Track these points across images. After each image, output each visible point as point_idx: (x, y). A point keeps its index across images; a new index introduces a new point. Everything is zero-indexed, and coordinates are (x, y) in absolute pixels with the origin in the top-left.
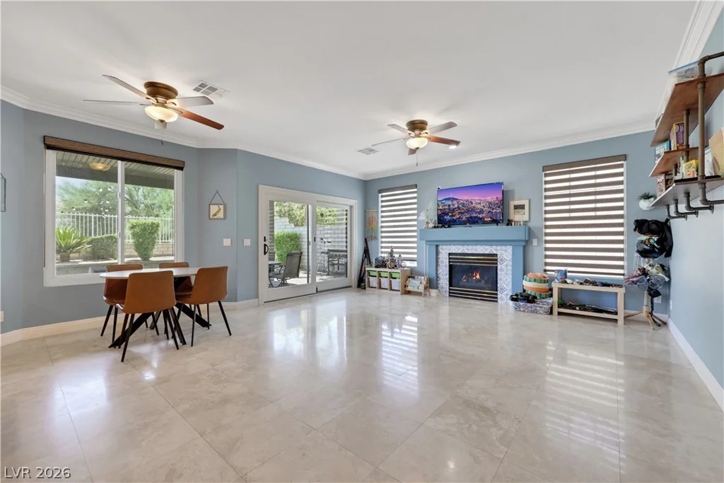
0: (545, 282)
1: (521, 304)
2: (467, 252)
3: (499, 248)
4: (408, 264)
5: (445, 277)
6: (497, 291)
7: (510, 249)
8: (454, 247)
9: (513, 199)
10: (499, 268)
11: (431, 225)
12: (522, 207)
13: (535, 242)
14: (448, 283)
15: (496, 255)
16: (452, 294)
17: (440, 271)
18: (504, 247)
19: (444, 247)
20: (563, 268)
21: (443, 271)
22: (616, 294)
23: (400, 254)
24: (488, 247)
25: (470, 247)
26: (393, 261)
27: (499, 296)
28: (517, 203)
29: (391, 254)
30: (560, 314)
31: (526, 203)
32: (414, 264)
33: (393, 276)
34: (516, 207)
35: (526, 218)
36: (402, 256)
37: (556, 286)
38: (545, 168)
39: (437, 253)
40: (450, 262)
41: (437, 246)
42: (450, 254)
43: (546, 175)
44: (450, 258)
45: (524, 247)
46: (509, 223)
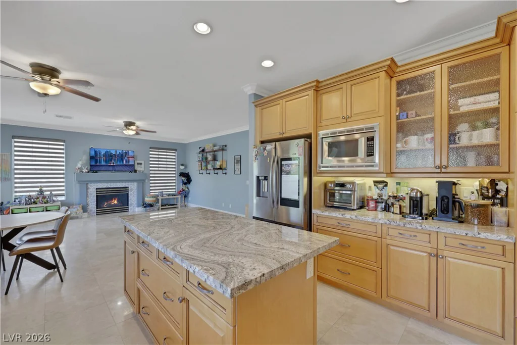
0: (155, 197)
1: (148, 208)
2: (110, 187)
3: (129, 183)
4: (60, 198)
5: (93, 203)
6: (128, 205)
7: (135, 184)
8: (101, 184)
9: (137, 160)
10: (129, 194)
11: (85, 170)
12: (141, 164)
13: (147, 181)
14: (96, 207)
15: (128, 187)
16: (98, 213)
17: (89, 200)
18: (132, 183)
19: (93, 184)
20: (161, 191)
21: (92, 199)
22: (178, 198)
23: (51, 191)
24: (123, 183)
25: (112, 184)
26: (44, 197)
27: (130, 208)
28: (139, 162)
29: (41, 192)
30: (162, 209)
31: (143, 162)
32: (63, 198)
33: (48, 209)
34: (138, 164)
35: (143, 169)
36: (53, 193)
37: (160, 198)
38: (150, 148)
39: (87, 189)
40: (97, 193)
41: (87, 184)
42: (97, 189)
43: (151, 151)
44: (97, 191)
45: (143, 183)
46: (135, 171)
